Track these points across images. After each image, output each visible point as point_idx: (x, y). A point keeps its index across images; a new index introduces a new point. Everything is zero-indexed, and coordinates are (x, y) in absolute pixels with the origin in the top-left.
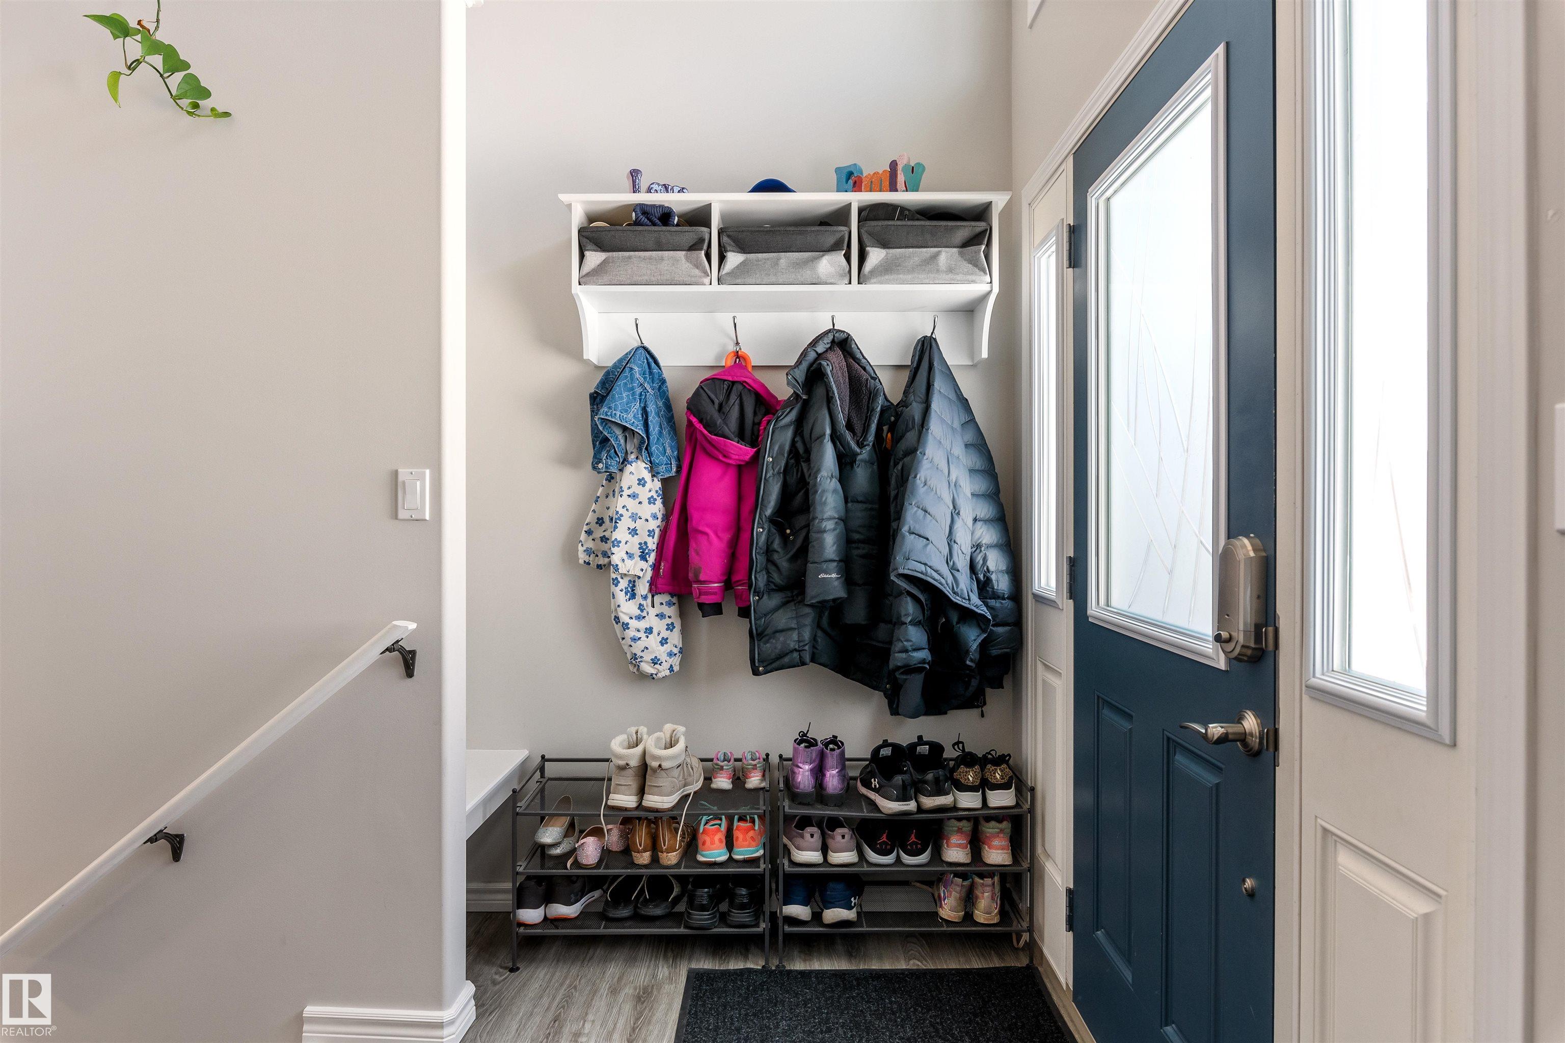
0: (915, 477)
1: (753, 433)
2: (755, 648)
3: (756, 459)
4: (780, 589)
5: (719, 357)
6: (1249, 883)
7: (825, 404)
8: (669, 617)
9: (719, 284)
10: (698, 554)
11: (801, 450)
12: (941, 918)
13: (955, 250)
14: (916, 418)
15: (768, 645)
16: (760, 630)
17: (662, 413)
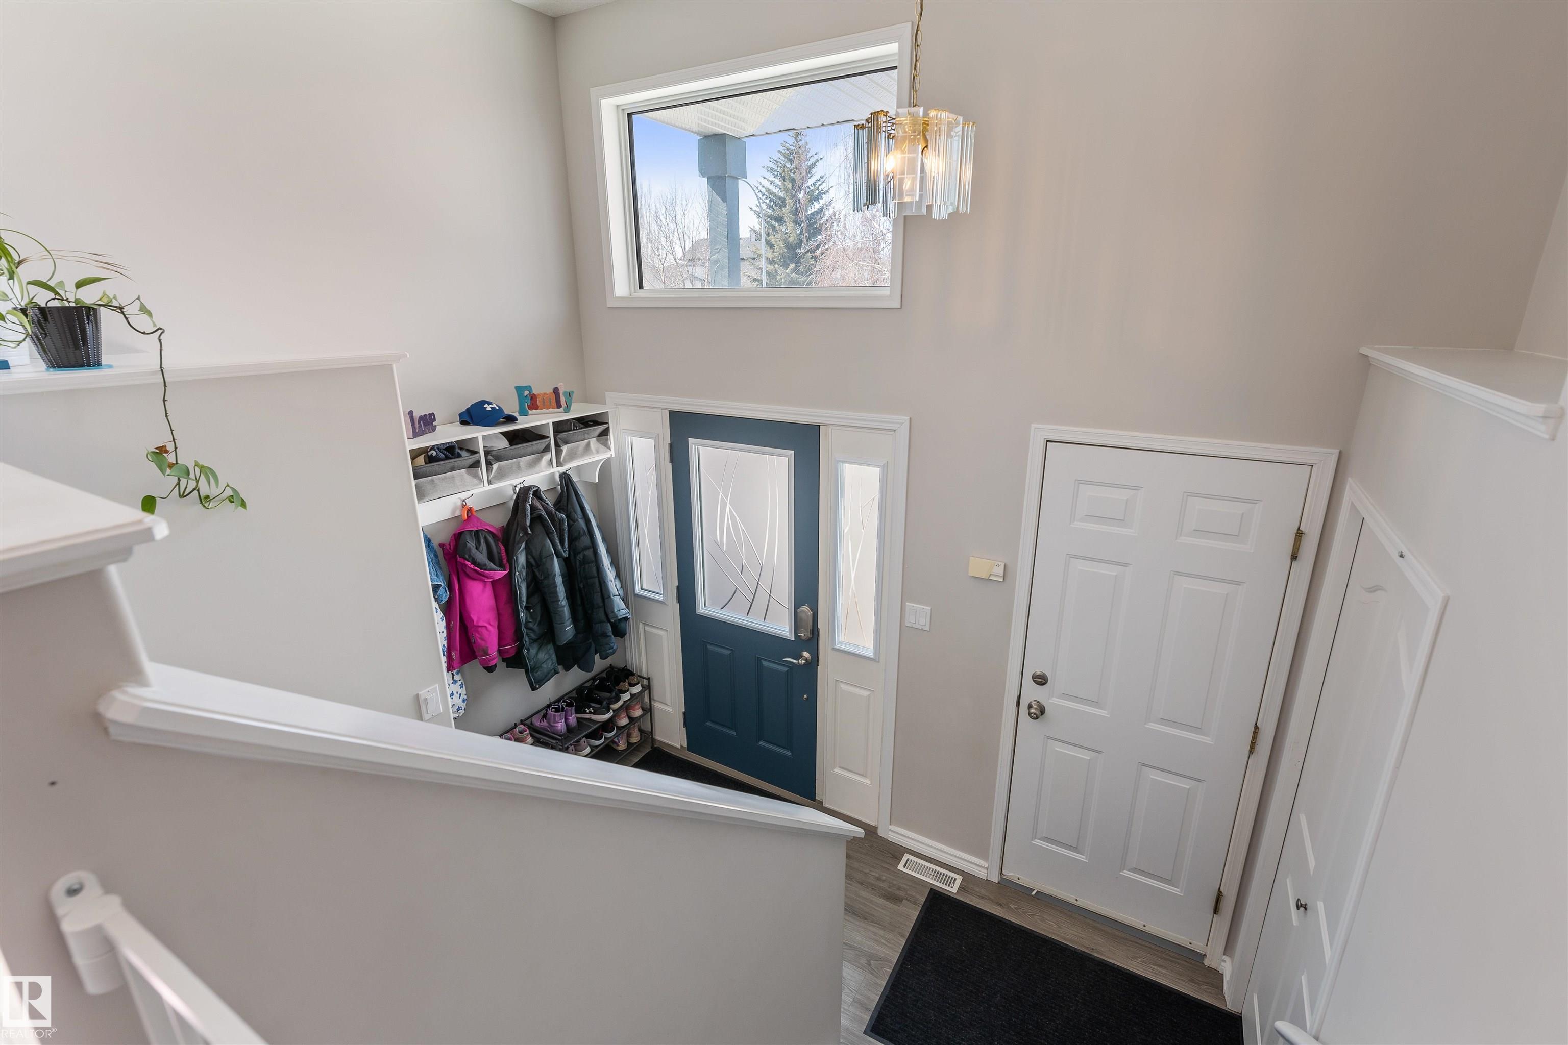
0: (603, 565)
1: (499, 559)
2: (530, 678)
3: (510, 575)
4: (535, 641)
5: (454, 511)
6: (805, 696)
7: (546, 536)
8: (459, 680)
9: (489, 485)
10: (483, 640)
11: (533, 562)
12: (620, 750)
13: (595, 439)
14: (584, 528)
15: (538, 673)
16: (532, 667)
17: (434, 561)
